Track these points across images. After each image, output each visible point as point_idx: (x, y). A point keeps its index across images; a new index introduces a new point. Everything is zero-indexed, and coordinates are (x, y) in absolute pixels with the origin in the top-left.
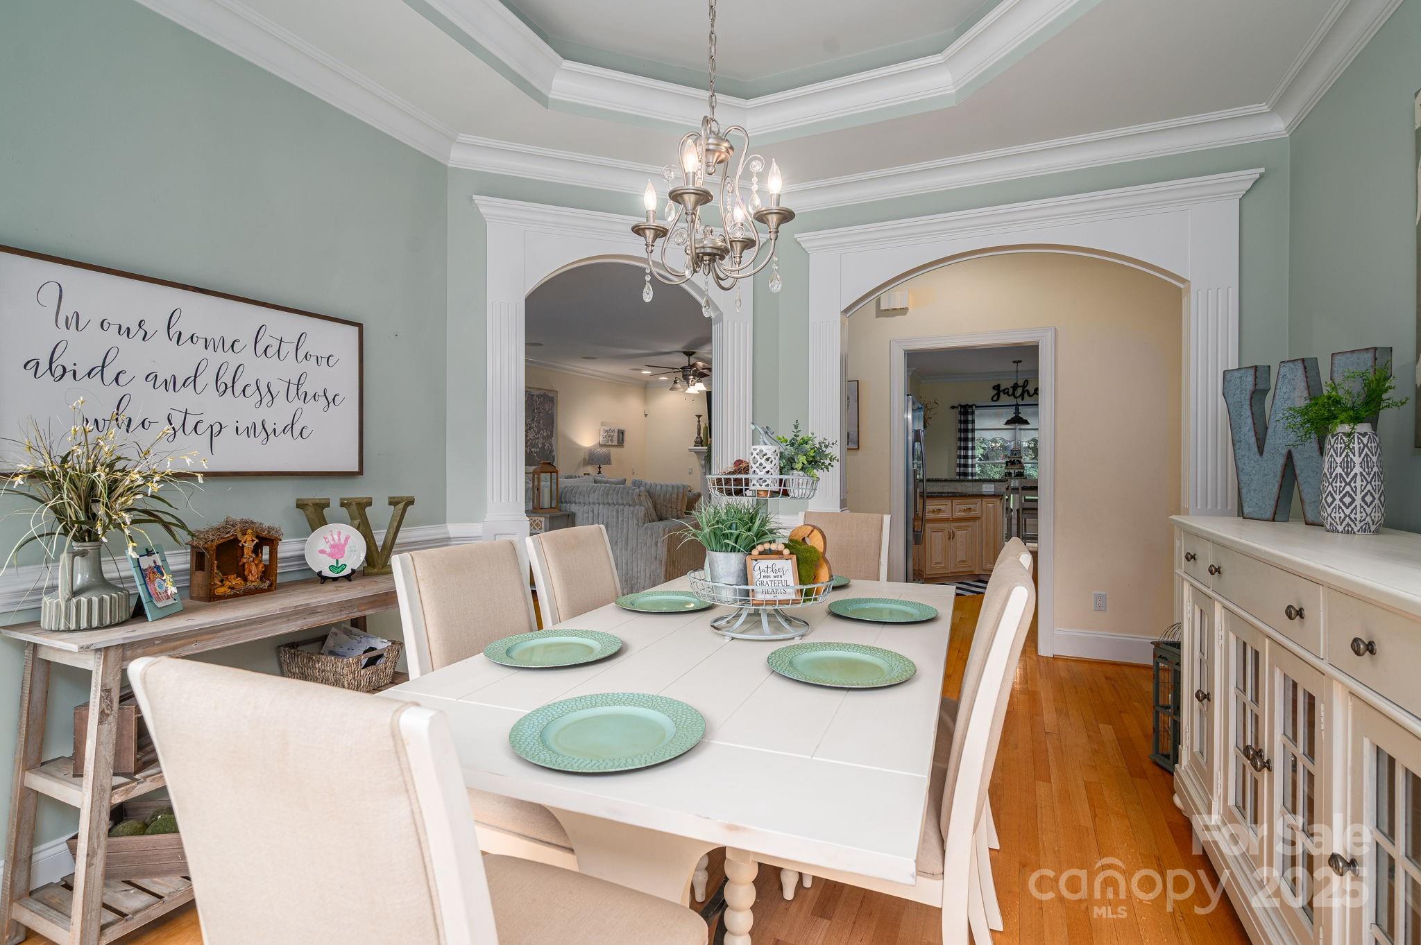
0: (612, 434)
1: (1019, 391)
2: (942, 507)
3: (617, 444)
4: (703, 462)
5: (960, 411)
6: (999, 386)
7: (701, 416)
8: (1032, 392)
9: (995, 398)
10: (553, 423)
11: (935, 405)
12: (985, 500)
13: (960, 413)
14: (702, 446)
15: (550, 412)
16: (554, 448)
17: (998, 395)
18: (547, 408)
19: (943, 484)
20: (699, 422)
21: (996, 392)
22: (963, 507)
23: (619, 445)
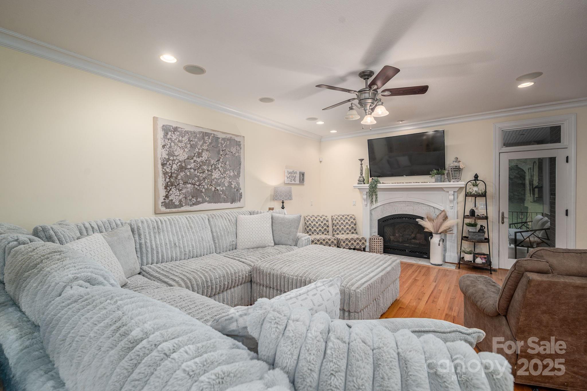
0: (294, 175)
3: (299, 183)
4: (365, 197)
7: (363, 160)
10: (240, 164)
14: (364, 184)
15: (237, 155)
16: (241, 186)
18: (234, 150)
20: (362, 164)
23: (301, 183)
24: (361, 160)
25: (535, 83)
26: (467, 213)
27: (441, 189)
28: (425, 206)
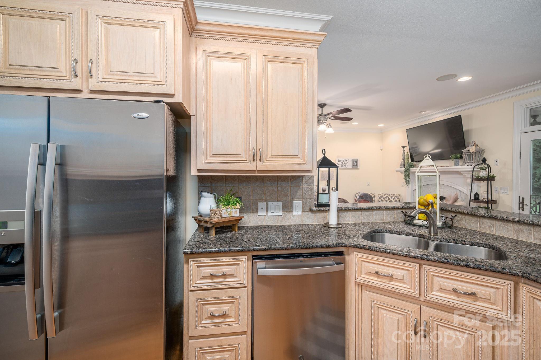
14: (404, 168)
20: (404, 151)
23: (353, 168)
24: (404, 147)
25: (473, 77)
26: (473, 197)
27: (458, 173)
28: (452, 188)
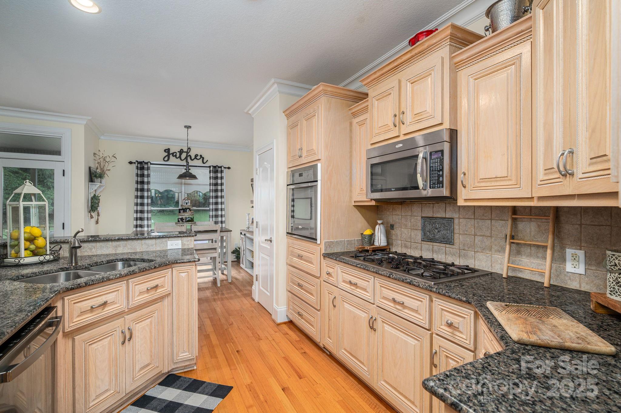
1: (184, 156)
2: (109, 298)
5: (137, 166)
6: (169, 150)
8: (193, 157)
9: (166, 159)
11: (114, 159)
12: (176, 269)
13: (137, 168)
17: (168, 156)
19: (115, 244)
21: (166, 154)
22: (144, 287)
